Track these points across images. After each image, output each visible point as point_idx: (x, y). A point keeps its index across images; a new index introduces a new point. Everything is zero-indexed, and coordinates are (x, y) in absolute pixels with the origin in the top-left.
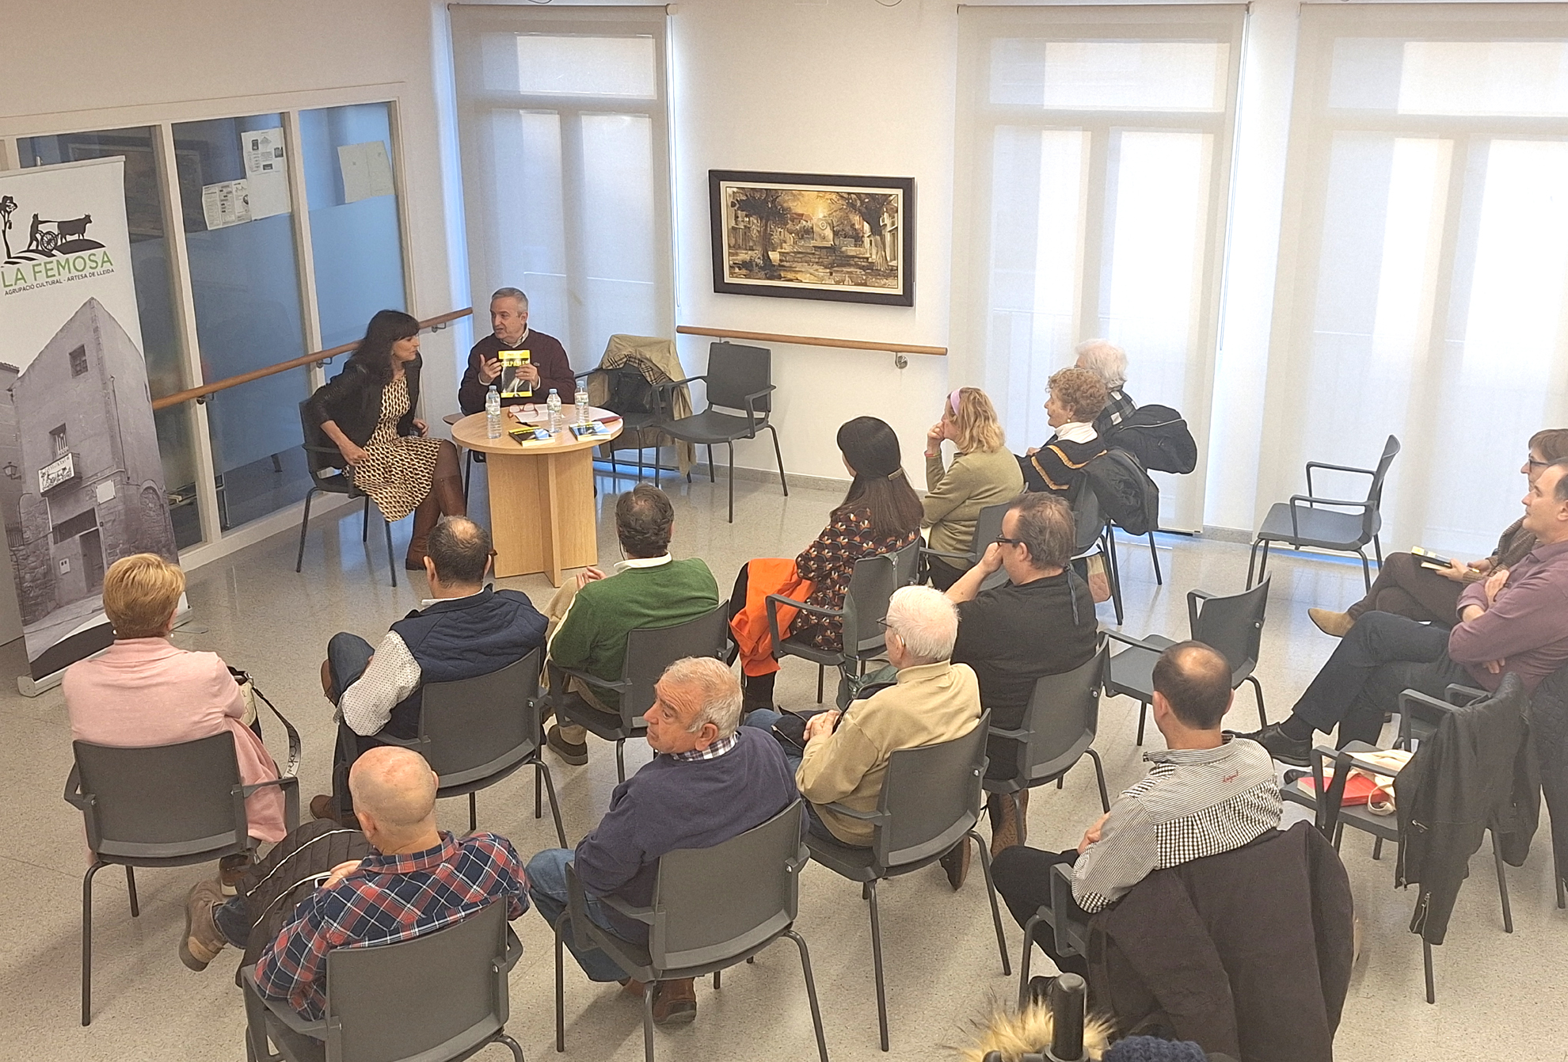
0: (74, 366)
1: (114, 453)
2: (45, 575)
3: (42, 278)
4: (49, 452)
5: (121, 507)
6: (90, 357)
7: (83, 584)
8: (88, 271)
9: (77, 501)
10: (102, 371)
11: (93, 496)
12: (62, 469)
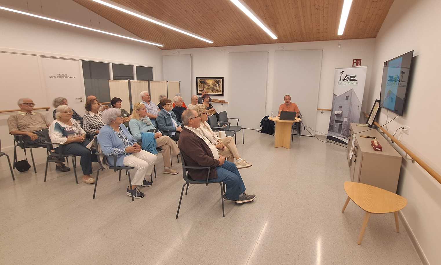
0: (346, 98)
1: (349, 114)
2: (332, 126)
3: (345, 84)
4: (338, 109)
5: (347, 123)
6: (349, 98)
7: (338, 131)
8: (353, 84)
9: (340, 118)
10: (350, 101)
11: (343, 119)
12: (339, 113)
